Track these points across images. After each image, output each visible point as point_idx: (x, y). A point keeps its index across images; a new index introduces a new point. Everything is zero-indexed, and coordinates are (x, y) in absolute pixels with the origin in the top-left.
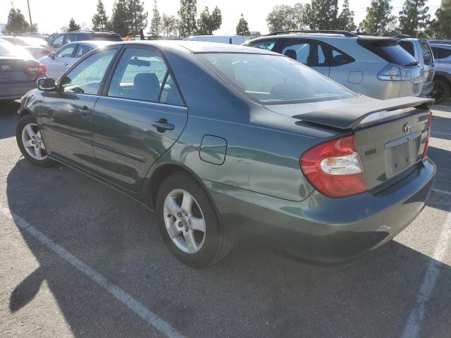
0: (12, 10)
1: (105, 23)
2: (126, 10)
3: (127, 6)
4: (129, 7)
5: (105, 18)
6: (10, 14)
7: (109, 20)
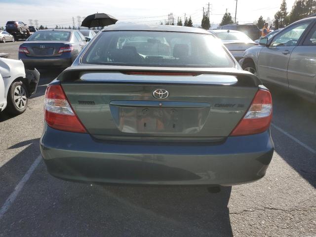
0: (226, 14)
1: (284, 18)
2: (303, 5)
3: (305, 3)
4: (307, 3)
5: (285, 14)
6: (224, 17)
7: (288, 15)
